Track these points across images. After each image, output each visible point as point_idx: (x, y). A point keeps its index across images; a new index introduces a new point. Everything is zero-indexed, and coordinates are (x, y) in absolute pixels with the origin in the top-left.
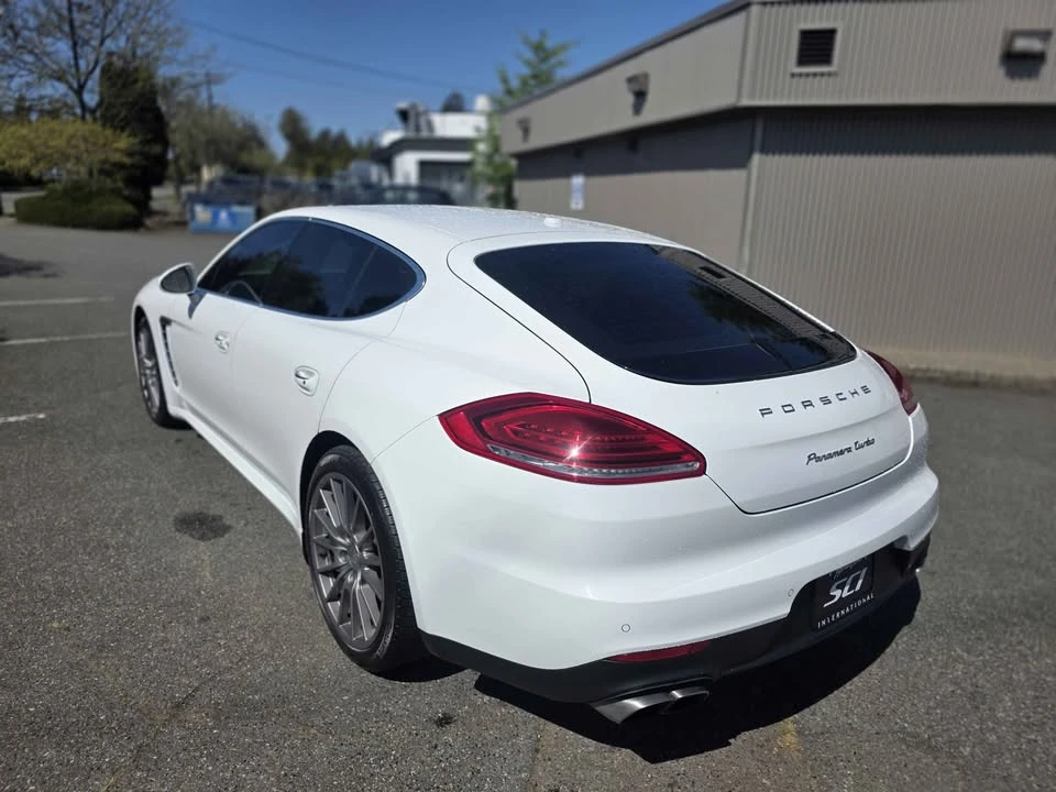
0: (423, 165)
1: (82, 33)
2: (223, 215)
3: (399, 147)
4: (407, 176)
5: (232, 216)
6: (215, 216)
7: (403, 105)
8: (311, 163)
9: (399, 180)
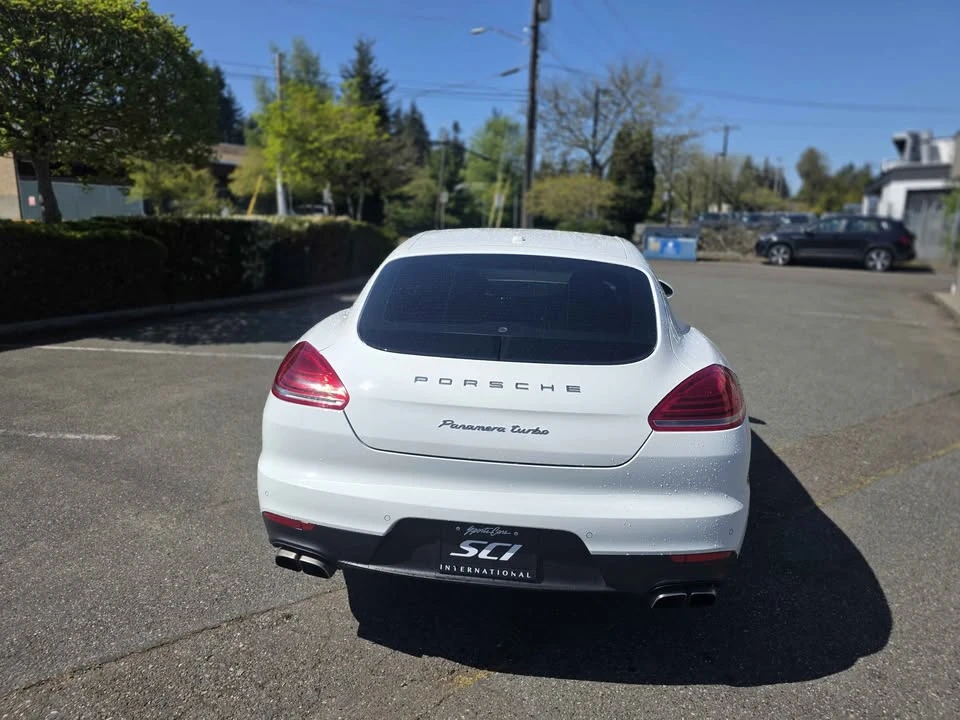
0: (911, 194)
1: (604, 111)
2: (671, 244)
3: (888, 177)
4: (890, 207)
5: (677, 246)
6: (664, 245)
7: (901, 135)
8: (823, 198)
9: (882, 211)
